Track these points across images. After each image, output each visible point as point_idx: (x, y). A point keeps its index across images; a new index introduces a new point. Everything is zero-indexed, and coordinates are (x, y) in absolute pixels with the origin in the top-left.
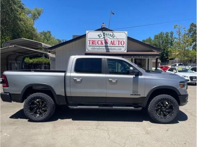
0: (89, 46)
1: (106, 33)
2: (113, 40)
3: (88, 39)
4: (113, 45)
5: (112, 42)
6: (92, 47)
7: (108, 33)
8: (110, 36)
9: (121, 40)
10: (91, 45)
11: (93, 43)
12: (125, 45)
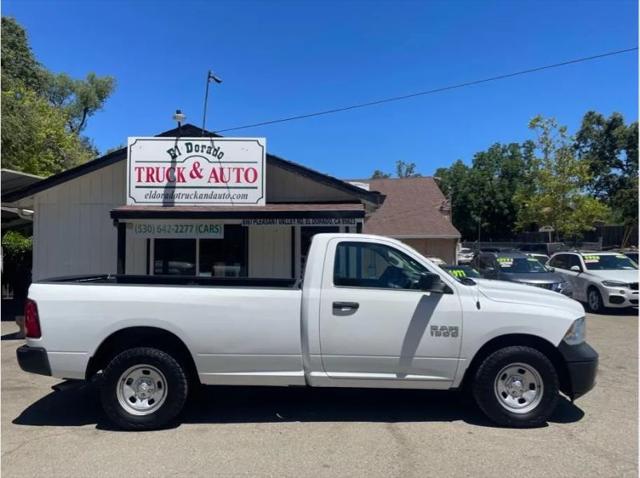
0: (137, 187)
1: (194, 143)
2: (217, 167)
3: (134, 165)
4: (221, 184)
5: (214, 171)
6: (148, 191)
7: (200, 143)
8: (209, 153)
9: (246, 166)
10: (144, 183)
11: (149, 177)
12: (258, 183)
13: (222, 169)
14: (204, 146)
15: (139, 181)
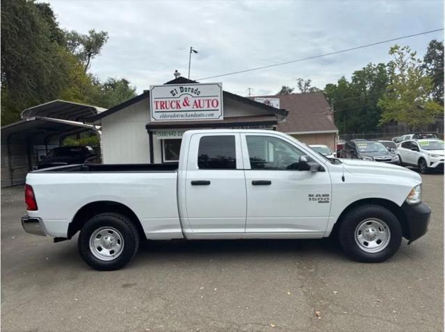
0: (156, 112)
1: (184, 87)
2: (197, 99)
3: (153, 100)
4: (199, 109)
5: (195, 102)
6: (162, 114)
7: (188, 87)
8: (192, 92)
9: (212, 98)
10: (159, 110)
11: (162, 106)
12: (219, 108)
13: (199, 101)
14: (189, 88)
15: (157, 108)
